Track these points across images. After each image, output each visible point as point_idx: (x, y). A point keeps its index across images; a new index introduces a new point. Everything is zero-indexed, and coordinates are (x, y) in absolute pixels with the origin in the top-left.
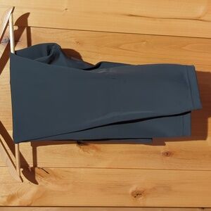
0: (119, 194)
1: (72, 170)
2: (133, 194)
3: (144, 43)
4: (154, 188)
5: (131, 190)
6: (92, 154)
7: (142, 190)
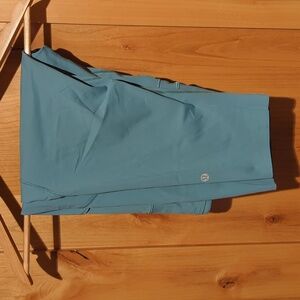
0: (199, 284)
1: (125, 251)
2: (220, 282)
3: (237, 42)
5: (217, 278)
6: (154, 226)
7: (235, 275)
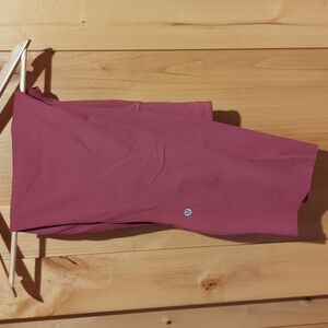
4: (235, 274)
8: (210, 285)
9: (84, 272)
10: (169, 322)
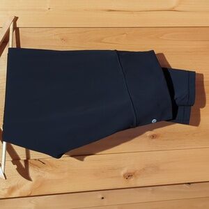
8: (128, 176)
9: (50, 169)
10: (103, 198)
